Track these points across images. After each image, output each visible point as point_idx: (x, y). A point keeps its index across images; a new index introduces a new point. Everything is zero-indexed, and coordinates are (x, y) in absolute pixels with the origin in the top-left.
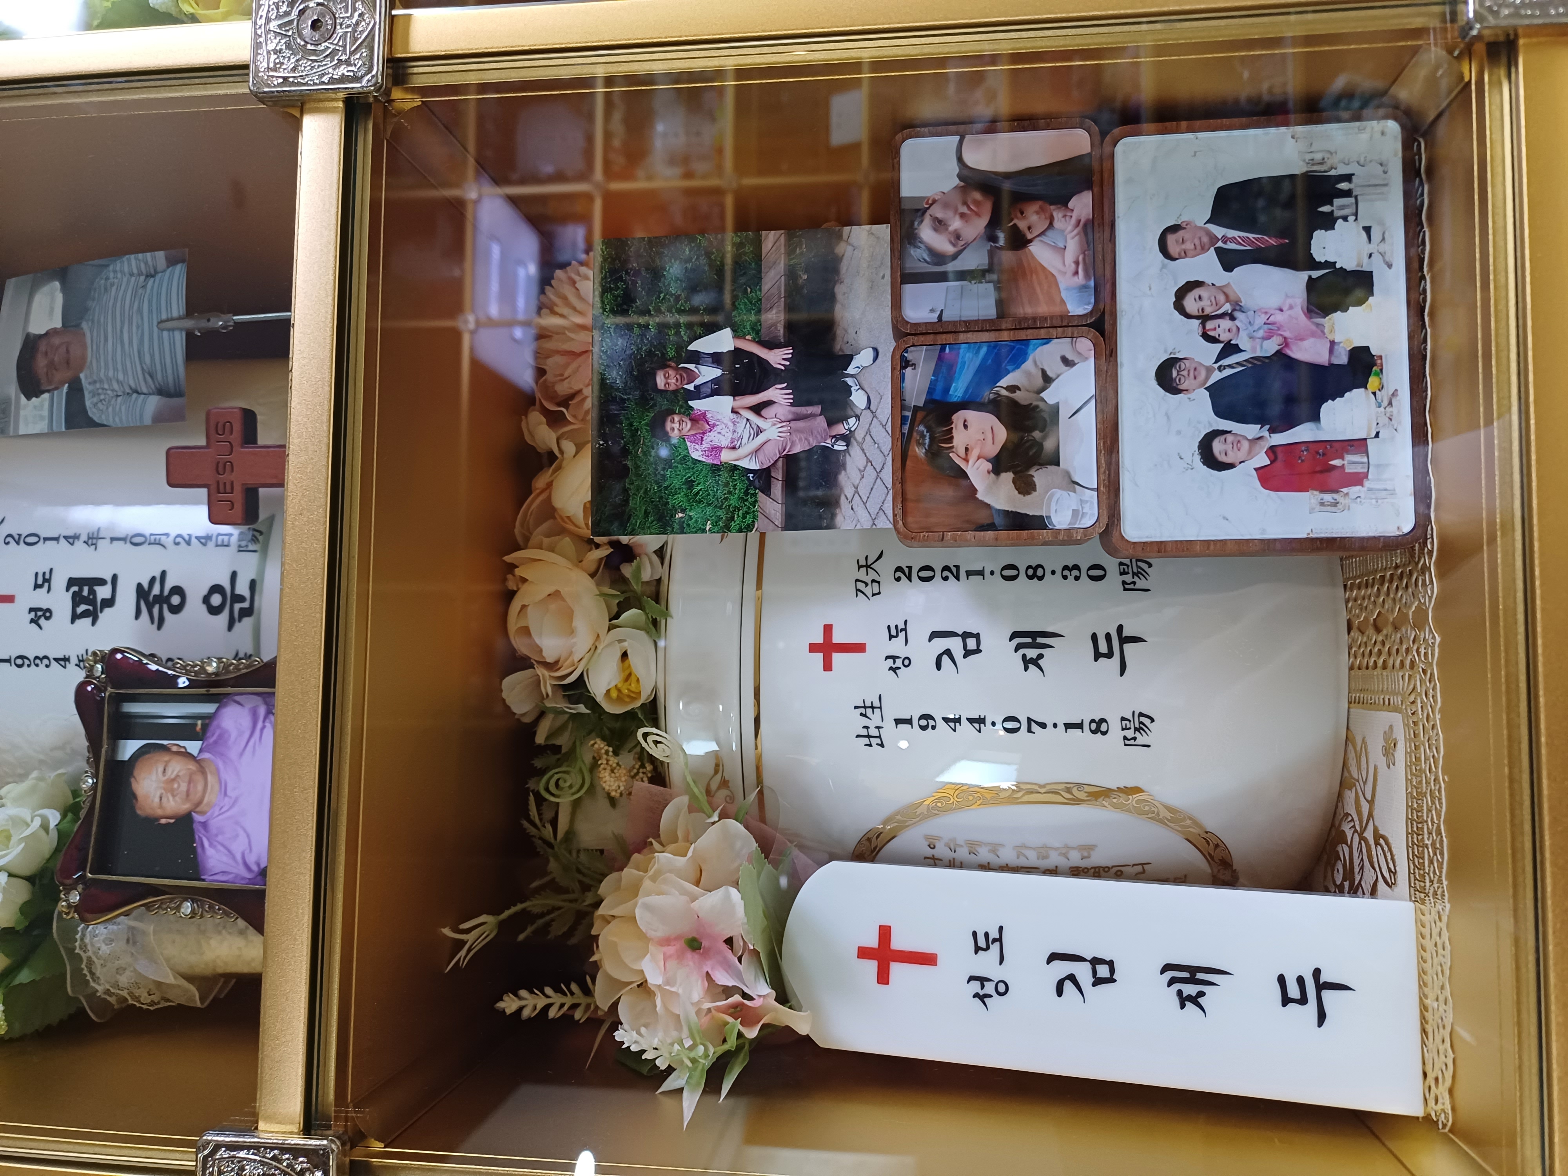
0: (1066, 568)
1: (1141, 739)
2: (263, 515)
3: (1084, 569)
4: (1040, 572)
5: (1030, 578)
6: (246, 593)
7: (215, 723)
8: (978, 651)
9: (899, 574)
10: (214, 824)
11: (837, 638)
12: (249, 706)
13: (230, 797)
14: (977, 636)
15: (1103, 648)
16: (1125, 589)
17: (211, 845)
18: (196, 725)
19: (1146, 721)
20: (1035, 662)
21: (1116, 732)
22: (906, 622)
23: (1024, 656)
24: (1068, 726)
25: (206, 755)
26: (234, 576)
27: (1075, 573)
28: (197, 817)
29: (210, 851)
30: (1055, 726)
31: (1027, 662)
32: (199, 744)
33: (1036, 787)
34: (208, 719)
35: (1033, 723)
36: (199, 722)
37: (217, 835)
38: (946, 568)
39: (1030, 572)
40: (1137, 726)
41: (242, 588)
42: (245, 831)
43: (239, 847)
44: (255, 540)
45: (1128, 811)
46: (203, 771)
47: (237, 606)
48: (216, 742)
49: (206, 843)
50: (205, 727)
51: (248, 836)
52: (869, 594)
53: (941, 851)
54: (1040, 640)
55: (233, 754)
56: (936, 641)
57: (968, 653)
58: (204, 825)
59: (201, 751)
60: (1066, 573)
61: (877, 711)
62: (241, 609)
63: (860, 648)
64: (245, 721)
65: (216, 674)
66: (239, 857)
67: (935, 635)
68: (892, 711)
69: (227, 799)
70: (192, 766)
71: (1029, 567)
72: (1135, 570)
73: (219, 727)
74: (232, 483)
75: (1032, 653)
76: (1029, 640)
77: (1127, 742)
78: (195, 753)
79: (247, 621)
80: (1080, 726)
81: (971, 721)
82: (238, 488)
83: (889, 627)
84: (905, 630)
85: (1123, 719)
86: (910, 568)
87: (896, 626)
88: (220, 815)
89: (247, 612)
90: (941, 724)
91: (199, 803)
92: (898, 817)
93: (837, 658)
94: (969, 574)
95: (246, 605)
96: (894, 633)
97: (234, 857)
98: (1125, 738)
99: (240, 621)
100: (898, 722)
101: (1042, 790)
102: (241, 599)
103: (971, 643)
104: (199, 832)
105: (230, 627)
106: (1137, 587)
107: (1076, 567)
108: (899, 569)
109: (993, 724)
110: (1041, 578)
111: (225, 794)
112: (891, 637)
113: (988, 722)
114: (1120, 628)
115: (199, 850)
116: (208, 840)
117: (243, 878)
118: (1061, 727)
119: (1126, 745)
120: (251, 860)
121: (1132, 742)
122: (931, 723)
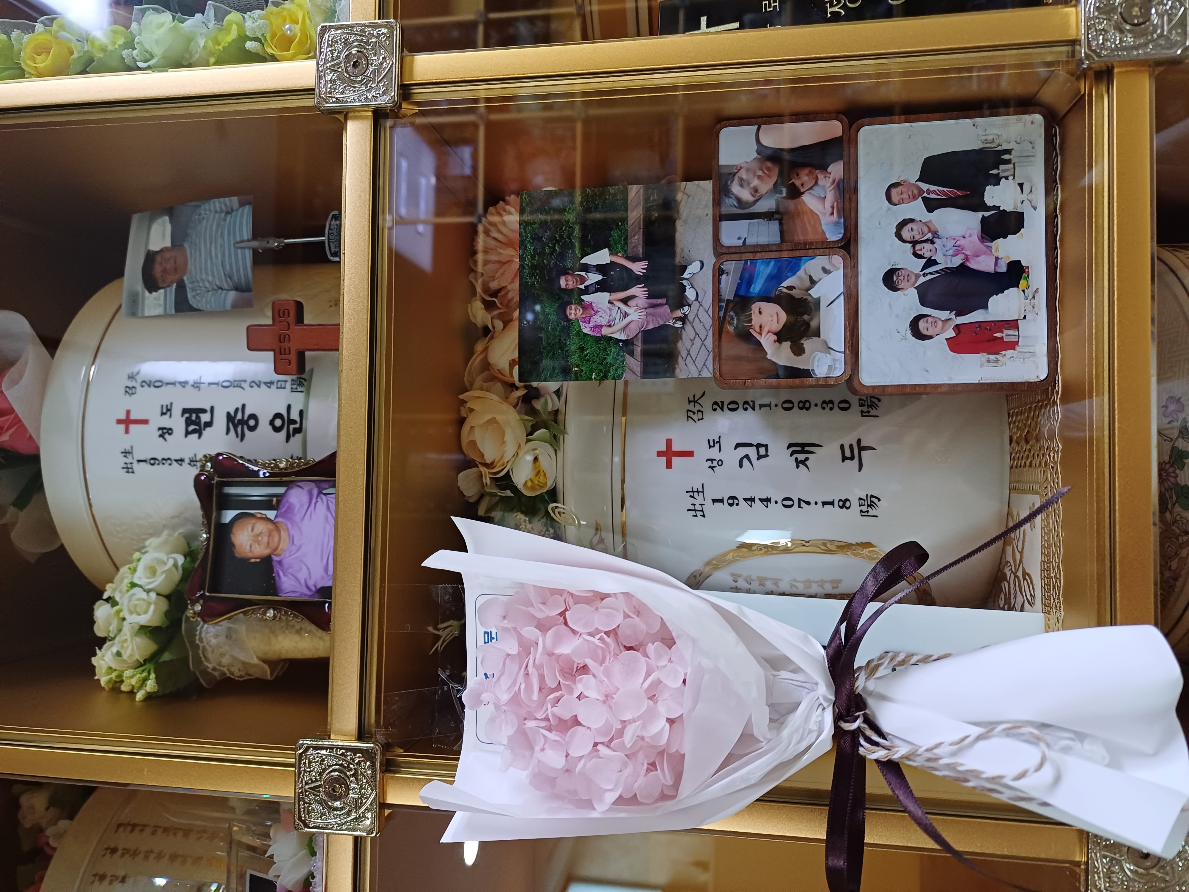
0: (824, 402)
1: (872, 512)
2: (307, 369)
3: (836, 403)
4: (807, 405)
5: (801, 409)
6: (297, 419)
7: (285, 500)
8: (766, 456)
9: (715, 406)
10: (286, 561)
11: (675, 448)
12: (306, 489)
13: (296, 545)
14: (766, 446)
15: (848, 454)
16: (863, 416)
17: (284, 574)
18: (272, 501)
19: (875, 500)
20: (804, 462)
21: (855, 506)
22: (720, 437)
23: (796, 459)
24: (824, 503)
25: (279, 519)
26: (289, 407)
27: (830, 405)
28: (275, 558)
29: (284, 578)
30: (816, 503)
31: (798, 463)
32: (275, 512)
33: (804, 543)
34: (280, 497)
35: (802, 502)
36: (275, 499)
37: (288, 569)
38: (746, 403)
39: (801, 405)
40: (869, 503)
41: (295, 416)
42: (306, 565)
43: (302, 576)
44: (301, 384)
45: (863, 558)
46: (278, 530)
47: (292, 427)
48: (286, 511)
49: (281, 573)
50: (278, 502)
51: (308, 569)
52: (696, 419)
53: (741, 583)
54: (806, 449)
55: (297, 518)
56: (739, 449)
57: (760, 457)
58: (280, 563)
59: (276, 517)
60: (825, 405)
61: (701, 494)
62: (294, 429)
63: (689, 454)
64: (305, 498)
65: (286, 469)
66: (303, 582)
67: (738, 445)
68: (710, 495)
69: (294, 547)
70: (270, 526)
71: (800, 402)
72: (869, 404)
73: (287, 501)
74: (290, 348)
75: (801, 457)
76: (800, 449)
77: (863, 514)
78: (272, 518)
79: (298, 436)
80: (832, 503)
81: (761, 500)
82: (293, 352)
83: (709, 440)
84: (719, 442)
85: (860, 499)
86: (722, 402)
87: (714, 440)
88: (290, 556)
89: (298, 431)
90: (742, 502)
91: (276, 549)
92: (714, 562)
93: (675, 460)
94: (761, 406)
95: (297, 426)
96: (712, 444)
97: (300, 583)
98: (861, 511)
99: (294, 436)
100: (714, 501)
101: (807, 544)
102: (294, 422)
103: (762, 451)
104: (277, 568)
105: (288, 439)
106: (870, 414)
107: (831, 402)
108: (716, 403)
109: (776, 502)
110: (808, 409)
111: (293, 543)
112: (710, 447)
113: (773, 501)
114: (859, 441)
115: (277, 578)
116: (282, 571)
117: (306, 595)
118: (820, 504)
119: (862, 516)
120: (311, 583)
121: (866, 514)
122: (736, 501)
